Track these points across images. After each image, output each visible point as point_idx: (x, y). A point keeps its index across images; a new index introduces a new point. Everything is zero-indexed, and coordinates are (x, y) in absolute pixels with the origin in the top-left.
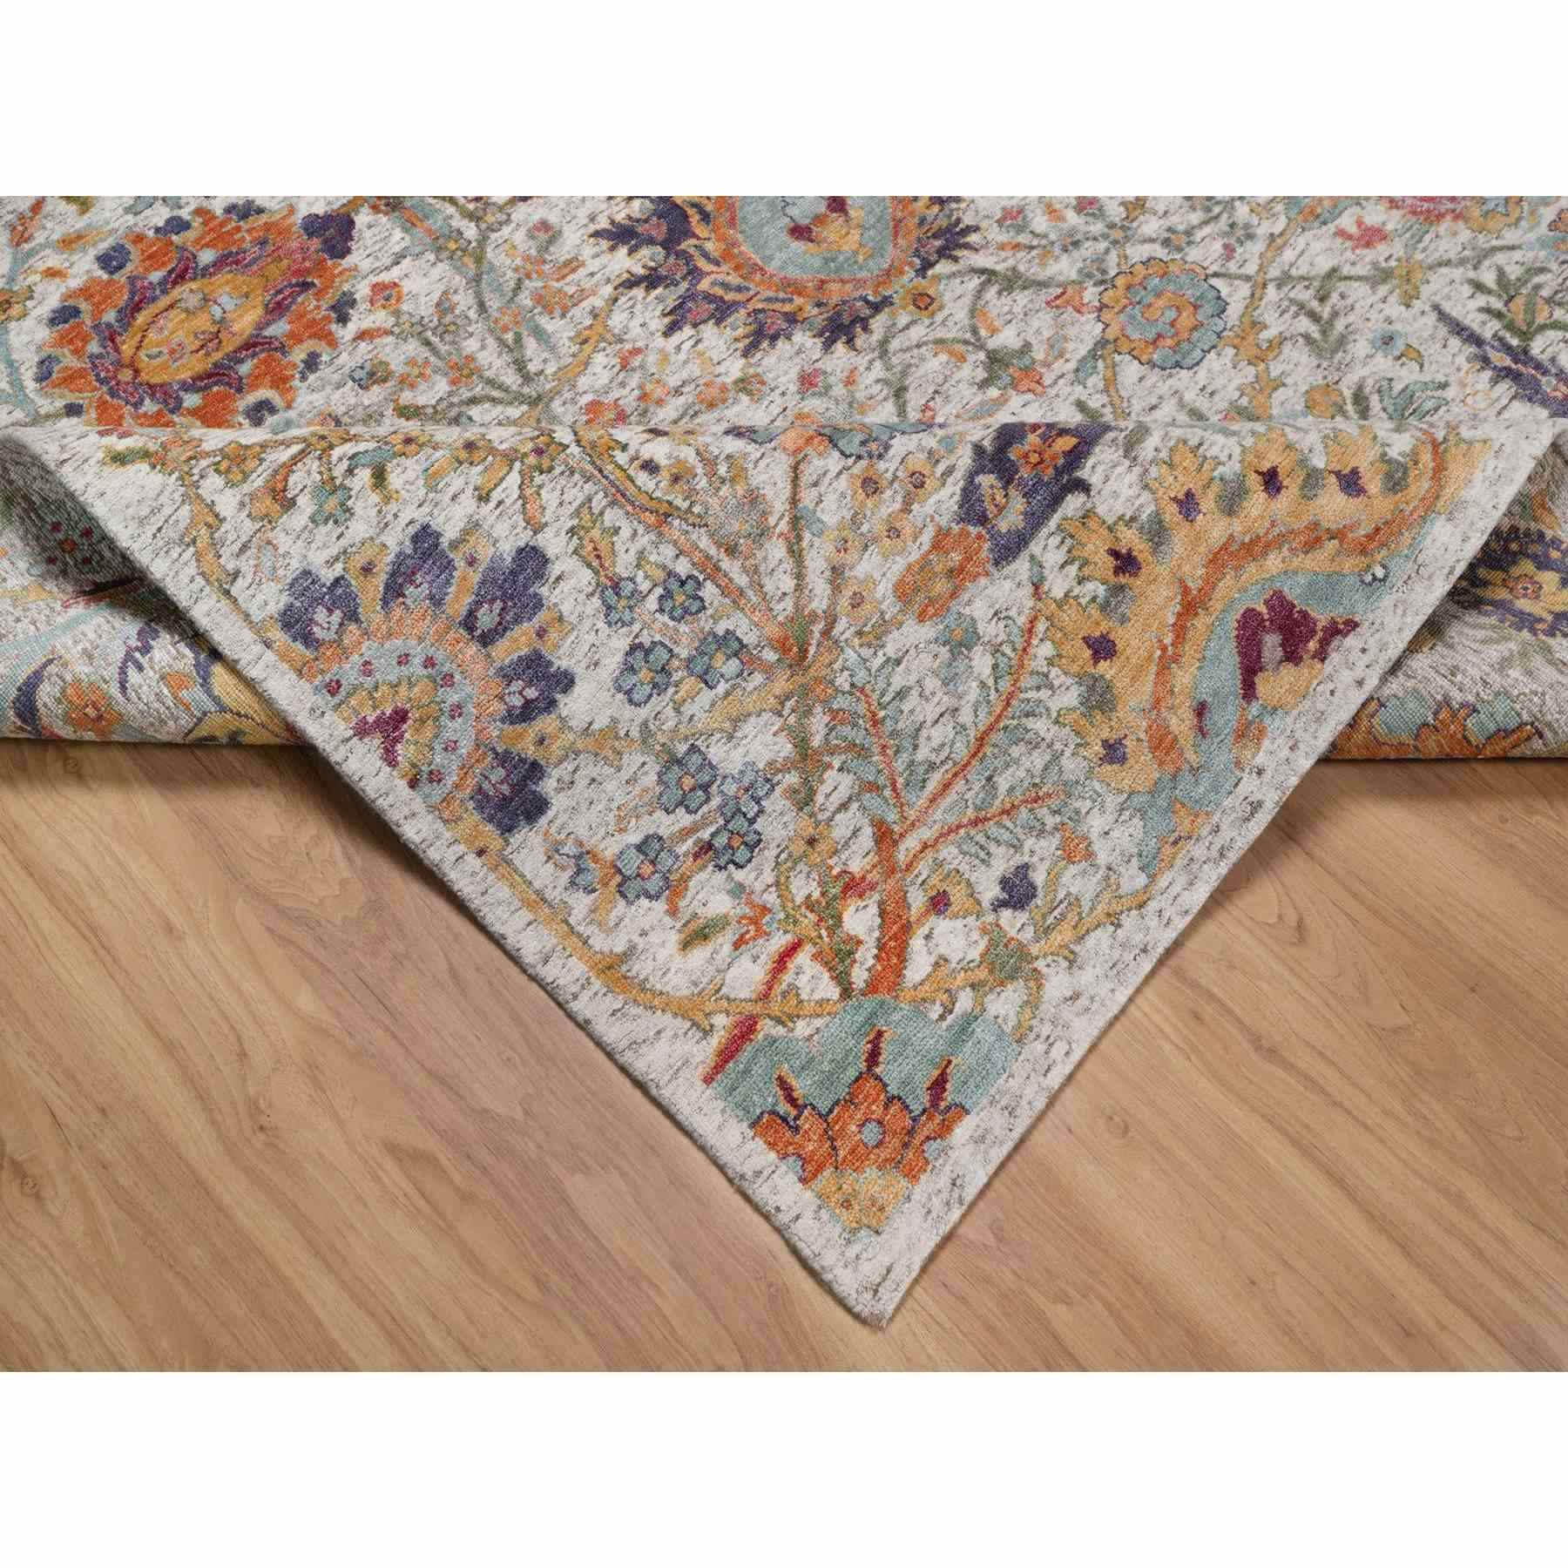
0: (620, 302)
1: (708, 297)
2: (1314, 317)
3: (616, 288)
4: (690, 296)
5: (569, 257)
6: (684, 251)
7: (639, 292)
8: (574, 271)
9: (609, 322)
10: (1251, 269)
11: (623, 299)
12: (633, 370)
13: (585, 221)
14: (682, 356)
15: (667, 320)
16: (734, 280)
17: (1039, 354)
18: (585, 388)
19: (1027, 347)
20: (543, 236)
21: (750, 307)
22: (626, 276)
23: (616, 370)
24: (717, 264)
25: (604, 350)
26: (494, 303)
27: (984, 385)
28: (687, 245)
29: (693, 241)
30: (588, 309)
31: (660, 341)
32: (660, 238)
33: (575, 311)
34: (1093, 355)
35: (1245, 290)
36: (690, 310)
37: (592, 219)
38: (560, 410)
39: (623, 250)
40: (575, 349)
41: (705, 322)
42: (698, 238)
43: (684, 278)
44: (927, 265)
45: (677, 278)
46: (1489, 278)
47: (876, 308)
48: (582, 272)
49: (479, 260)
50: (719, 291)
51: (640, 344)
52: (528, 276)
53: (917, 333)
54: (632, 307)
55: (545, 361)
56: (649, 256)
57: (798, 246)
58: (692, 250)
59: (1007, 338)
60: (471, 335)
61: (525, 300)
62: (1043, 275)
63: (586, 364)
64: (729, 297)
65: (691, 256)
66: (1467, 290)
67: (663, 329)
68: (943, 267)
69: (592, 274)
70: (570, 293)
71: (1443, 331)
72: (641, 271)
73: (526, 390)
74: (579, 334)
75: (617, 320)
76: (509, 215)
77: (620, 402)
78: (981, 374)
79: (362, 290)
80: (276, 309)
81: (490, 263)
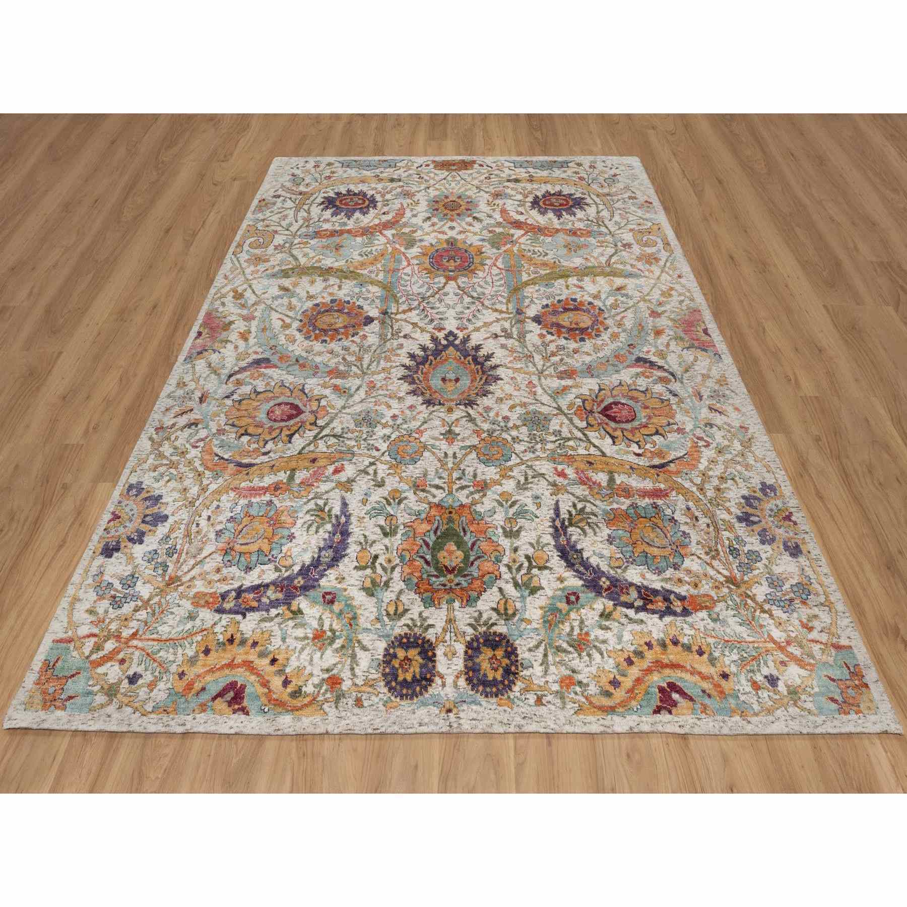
0: (398, 368)
1: (413, 379)
2: (526, 479)
4: (410, 376)
5: (399, 353)
8: (397, 356)
10: (524, 459)
12: (385, 381)
13: (409, 349)
14: (396, 385)
15: (401, 377)
16: (421, 379)
17: (459, 438)
18: (374, 377)
19: (459, 434)
20: (399, 347)
21: (418, 386)
23: (383, 378)
24: (422, 374)
25: (385, 374)
26: (378, 352)
27: (442, 434)
28: (421, 367)
30: (391, 365)
31: (395, 380)
32: (418, 362)
33: (389, 363)
34: (469, 447)
35: (518, 461)
36: (407, 378)
37: (411, 349)
38: (366, 378)
39: (409, 359)
40: (381, 370)
44: (460, 404)
45: (412, 371)
46: (580, 506)
47: (440, 404)
49: (385, 343)
51: (392, 377)
52: (389, 351)
53: (441, 415)
55: (374, 368)
56: (413, 363)
57: (441, 382)
59: (457, 430)
60: (368, 354)
61: (383, 355)
62: (479, 424)
63: (379, 374)
64: (417, 381)
65: (419, 369)
66: (571, 504)
68: (462, 407)
69: (399, 359)
70: (392, 360)
71: (553, 507)
72: (408, 365)
73: (365, 370)
74: (385, 368)
75: (392, 370)
76: (398, 339)
78: (444, 432)
79: (361, 333)
80: (345, 327)
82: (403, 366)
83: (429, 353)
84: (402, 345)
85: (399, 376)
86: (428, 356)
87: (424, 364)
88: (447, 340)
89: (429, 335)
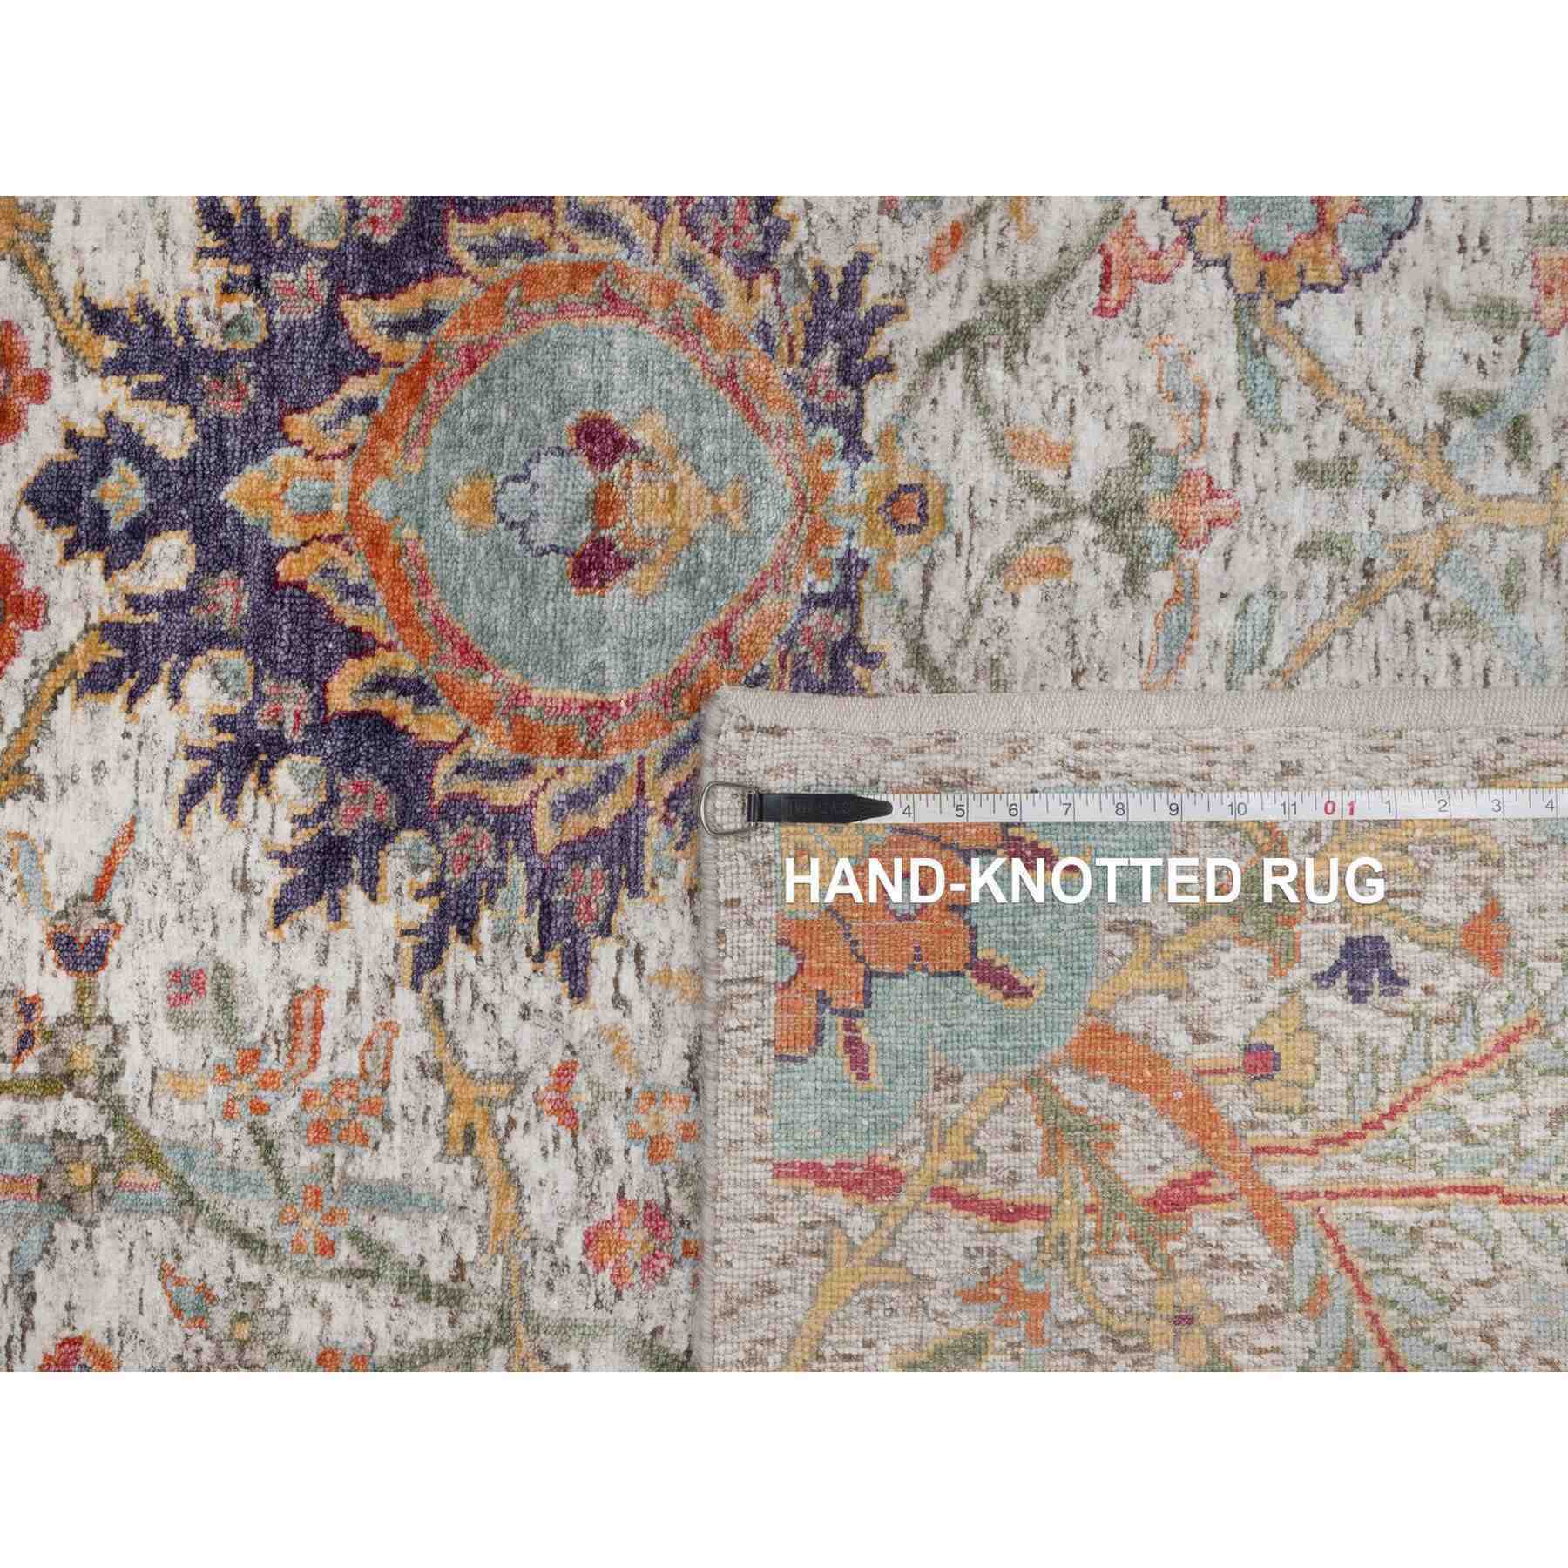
82: (430, 956)
83: (293, 704)
84: (185, 982)
85: (546, 988)
86: (321, 724)
87: (425, 756)
88: (140, 532)
89: (67, 716)
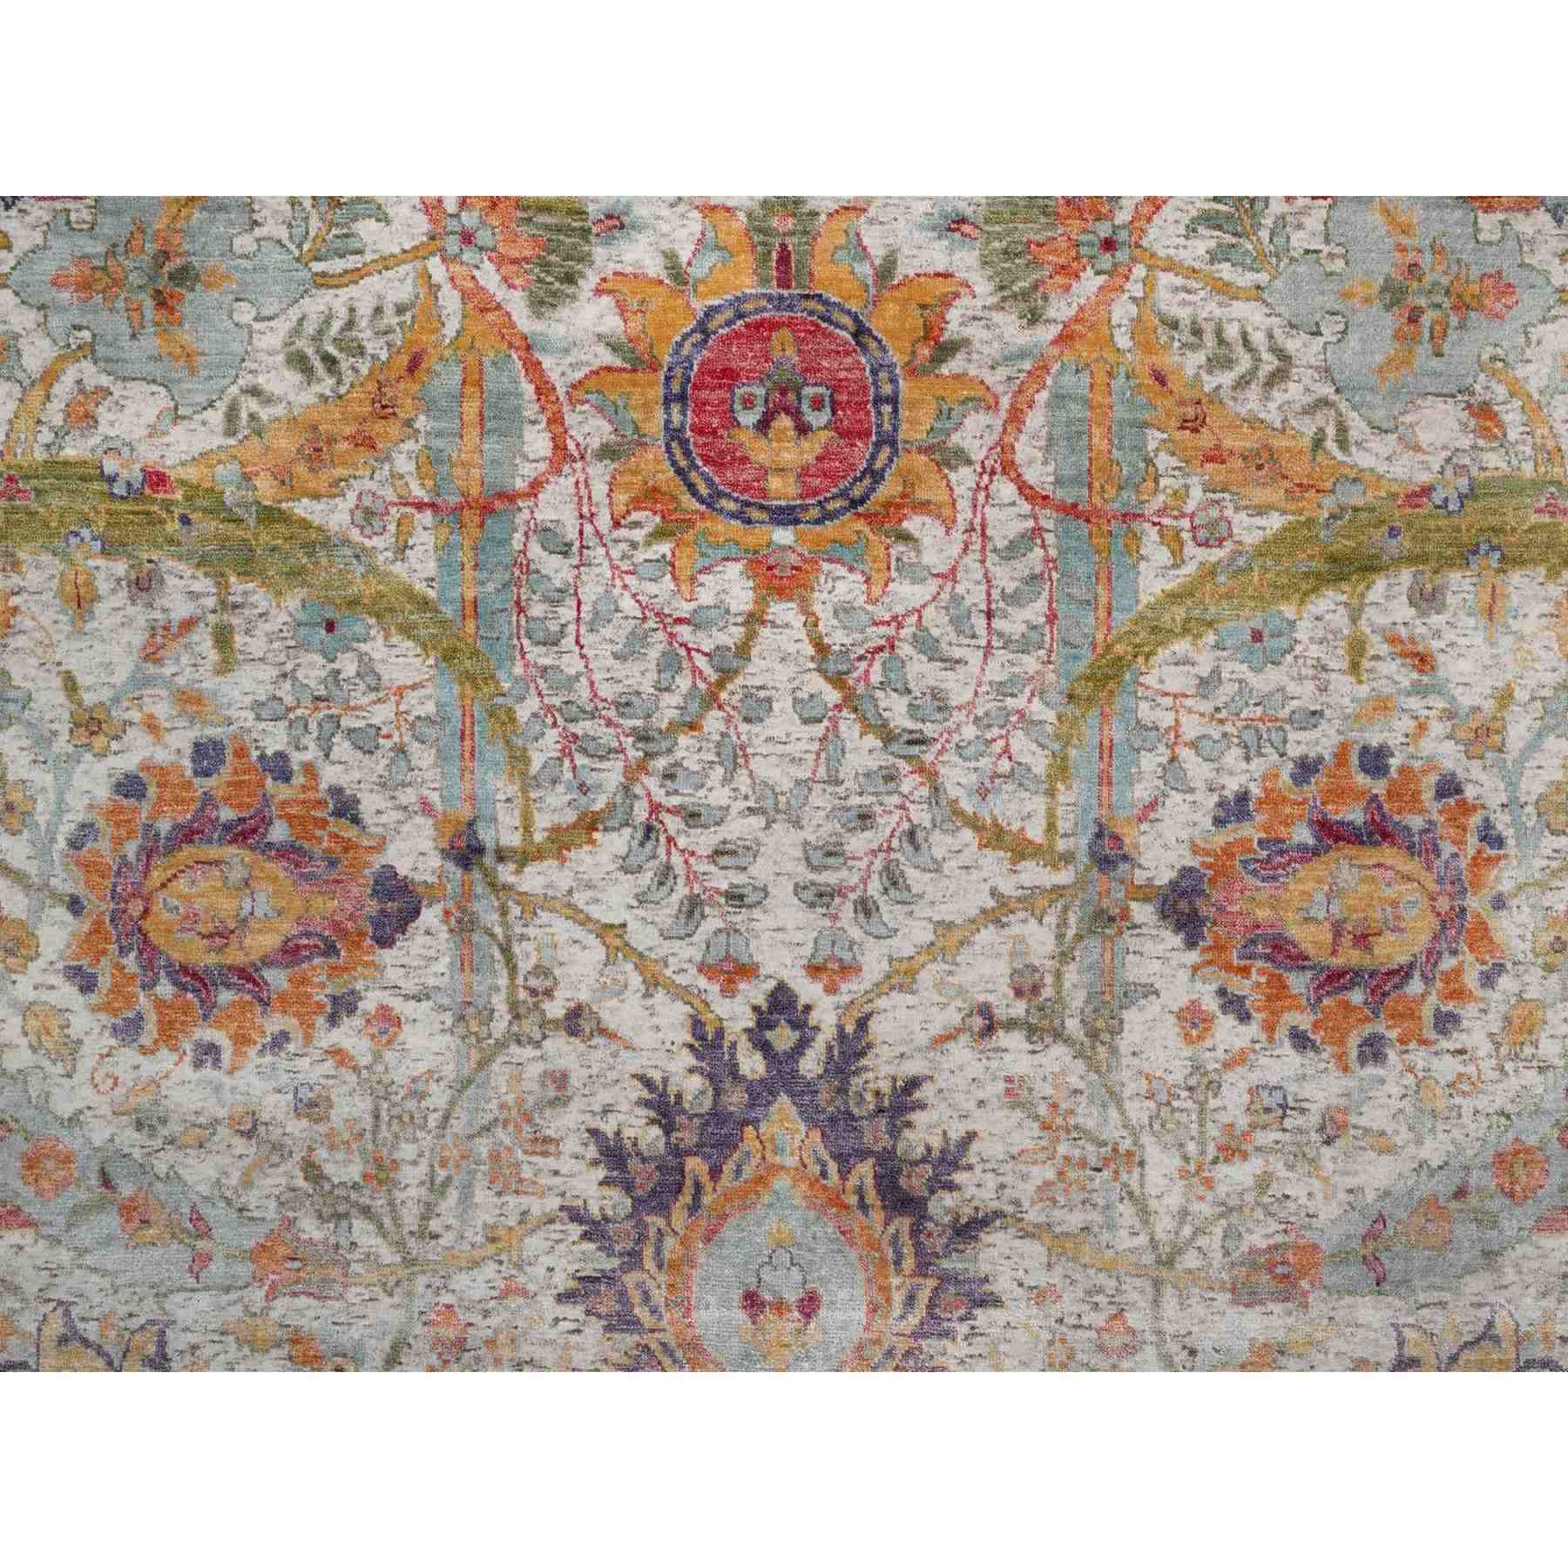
0: (552, 1227)
1: (623, 1295)
3: (562, 1208)
4: (608, 1278)
5: (554, 1136)
6: (646, 1226)
7: (576, 1230)
8: (545, 1154)
9: (527, 1241)
11: (558, 1226)
12: (506, 1308)
13: (597, 1108)
14: (552, 1334)
15: (572, 1284)
16: (658, 1296)
18: (457, 1287)
20: (552, 1093)
21: (646, 1339)
22: (580, 1202)
23: (495, 1293)
24: (660, 1267)
25: (501, 1263)
26: (457, 1126)
28: (655, 1221)
29: (660, 1222)
30: (523, 1208)
32: (640, 1192)
33: (512, 1200)
36: (598, 1293)
37: (606, 1111)
38: (421, 1289)
39: (601, 1173)
40: (479, 1239)
41: (599, 1316)
42: (669, 1224)
43: (621, 1255)
45: (617, 1248)
48: (551, 1163)
49: (483, 1064)
50: (636, 1298)
51: (531, 1287)
52: (506, 1123)
54: (557, 1242)
55: (448, 1227)
56: (616, 1200)
57: (739, 1317)
58: (652, 1232)
60: (415, 1140)
61: (483, 1147)
63: (475, 1264)
64: (641, 1312)
65: (647, 1238)
67: (561, 1290)
69: (556, 1173)
70: (523, 1175)
72: (595, 1211)
73: (412, 1243)
74: (494, 1227)
75: (534, 1244)
76: (545, 1037)
77: (470, 1330)
79: (371, 999)
80: (290, 954)
81: (488, 1077)
82: (575, 1215)
83: (687, 1135)
84: (562, 1080)
85: (561, 1281)
86: (680, 1154)
87: (665, 1211)
88: (765, 1048)
89: (681, 1010)
